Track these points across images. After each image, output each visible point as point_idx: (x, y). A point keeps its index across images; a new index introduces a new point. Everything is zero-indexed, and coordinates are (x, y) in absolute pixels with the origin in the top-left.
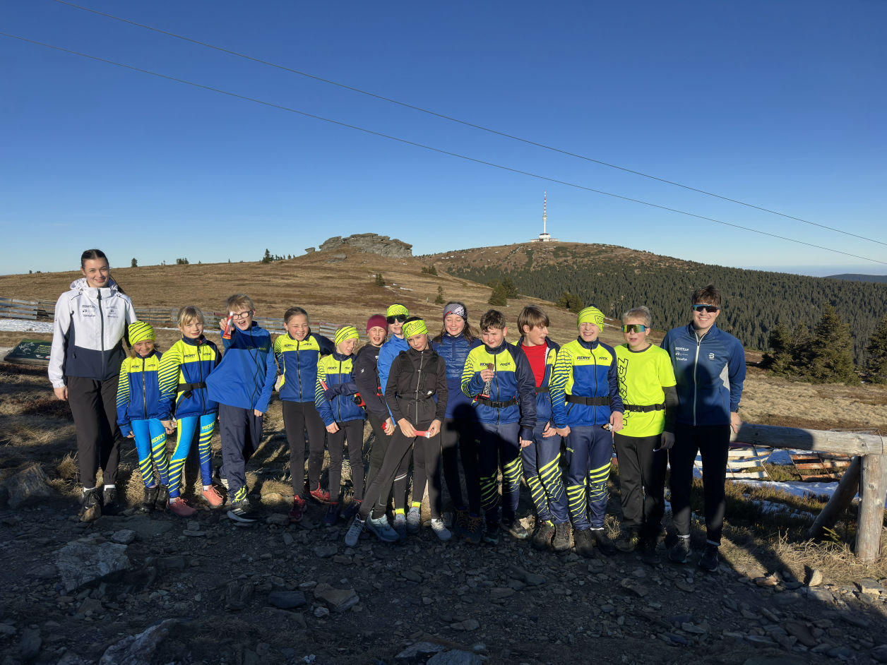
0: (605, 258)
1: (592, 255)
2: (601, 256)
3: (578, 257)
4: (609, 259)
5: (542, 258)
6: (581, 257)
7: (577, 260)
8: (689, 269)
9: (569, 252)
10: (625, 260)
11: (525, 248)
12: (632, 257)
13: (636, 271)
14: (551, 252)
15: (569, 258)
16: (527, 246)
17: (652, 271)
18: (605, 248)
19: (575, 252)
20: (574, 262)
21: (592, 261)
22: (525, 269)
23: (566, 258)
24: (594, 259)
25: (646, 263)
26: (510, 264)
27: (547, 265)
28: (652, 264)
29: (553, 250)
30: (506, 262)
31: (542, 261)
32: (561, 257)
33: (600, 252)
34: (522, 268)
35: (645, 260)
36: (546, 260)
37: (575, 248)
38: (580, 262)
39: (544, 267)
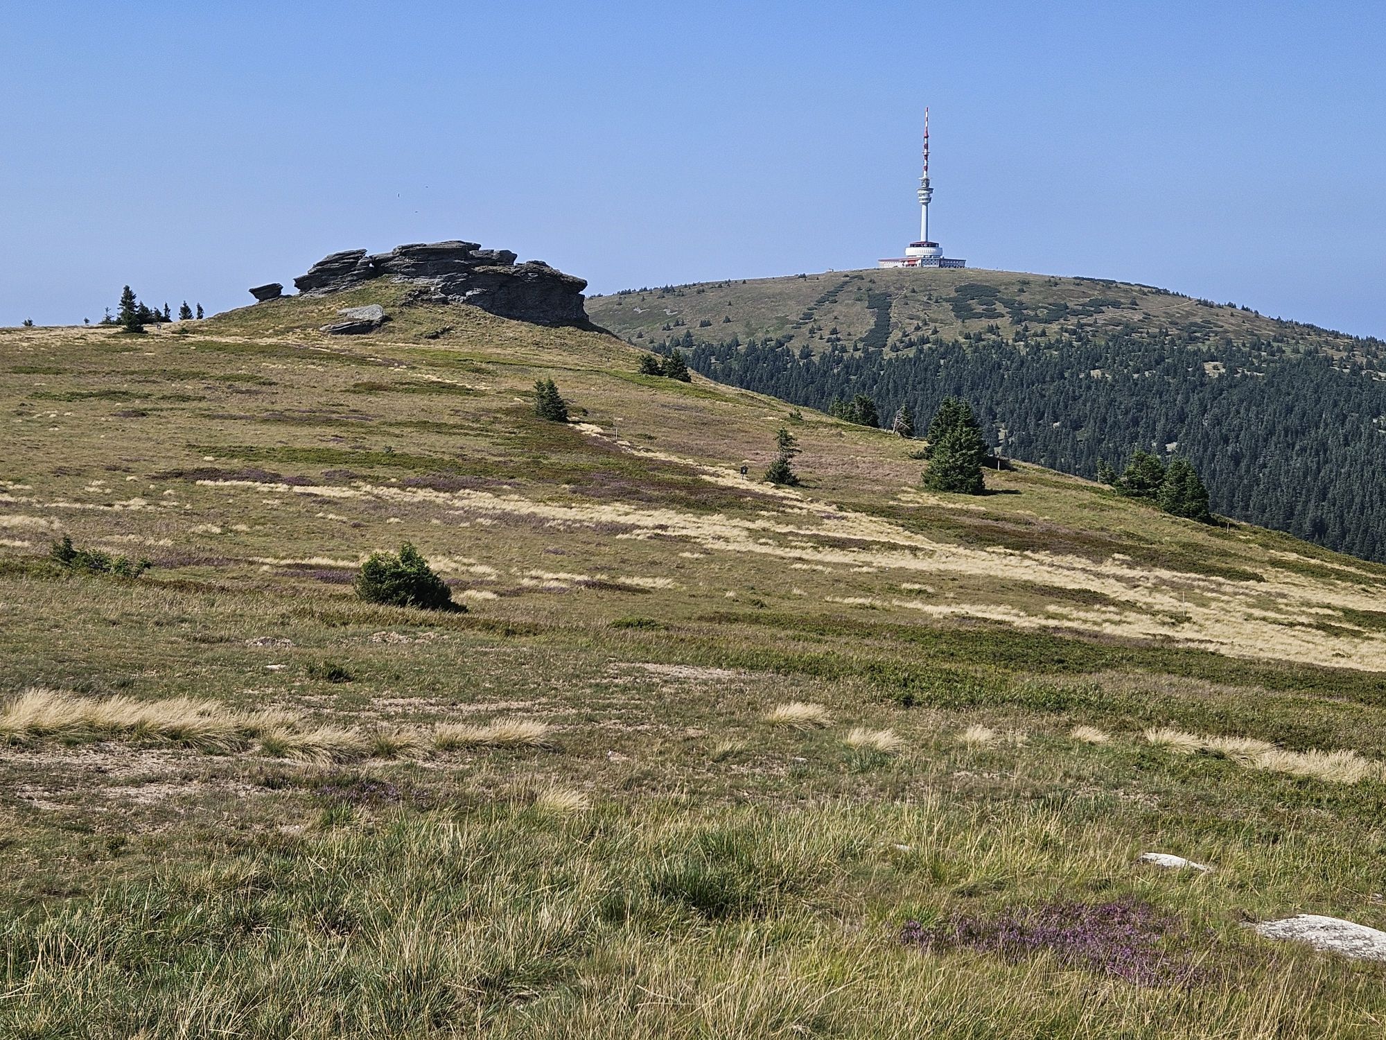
0: (1114, 323)
1: (1075, 313)
2: (1101, 319)
3: (1031, 319)
4: (1127, 326)
5: (918, 318)
6: (1040, 321)
7: (1026, 329)
8: (1370, 365)
9: (1001, 300)
10: (1174, 331)
11: (865, 285)
12: (1195, 324)
13: (1208, 367)
14: (947, 300)
15: (1004, 322)
16: (872, 281)
17: (1259, 370)
18: (1111, 295)
19: (1021, 303)
20: (1017, 333)
21: (1074, 332)
22: (865, 351)
23: (992, 322)
24: (1081, 326)
25: (1237, 343)
26: (817, 336)
27: (936, 342)
28: (1257, 346)
29: (953, 294)
30: (805, 330)
31: (918, 328)
32: (979, 316)
33: (1098, 306)
34: (856, 349)
35: (1235, 332)
36: (932, 325)
37: (1022, 291)
38: (1036, 335)
39: (926, 346)
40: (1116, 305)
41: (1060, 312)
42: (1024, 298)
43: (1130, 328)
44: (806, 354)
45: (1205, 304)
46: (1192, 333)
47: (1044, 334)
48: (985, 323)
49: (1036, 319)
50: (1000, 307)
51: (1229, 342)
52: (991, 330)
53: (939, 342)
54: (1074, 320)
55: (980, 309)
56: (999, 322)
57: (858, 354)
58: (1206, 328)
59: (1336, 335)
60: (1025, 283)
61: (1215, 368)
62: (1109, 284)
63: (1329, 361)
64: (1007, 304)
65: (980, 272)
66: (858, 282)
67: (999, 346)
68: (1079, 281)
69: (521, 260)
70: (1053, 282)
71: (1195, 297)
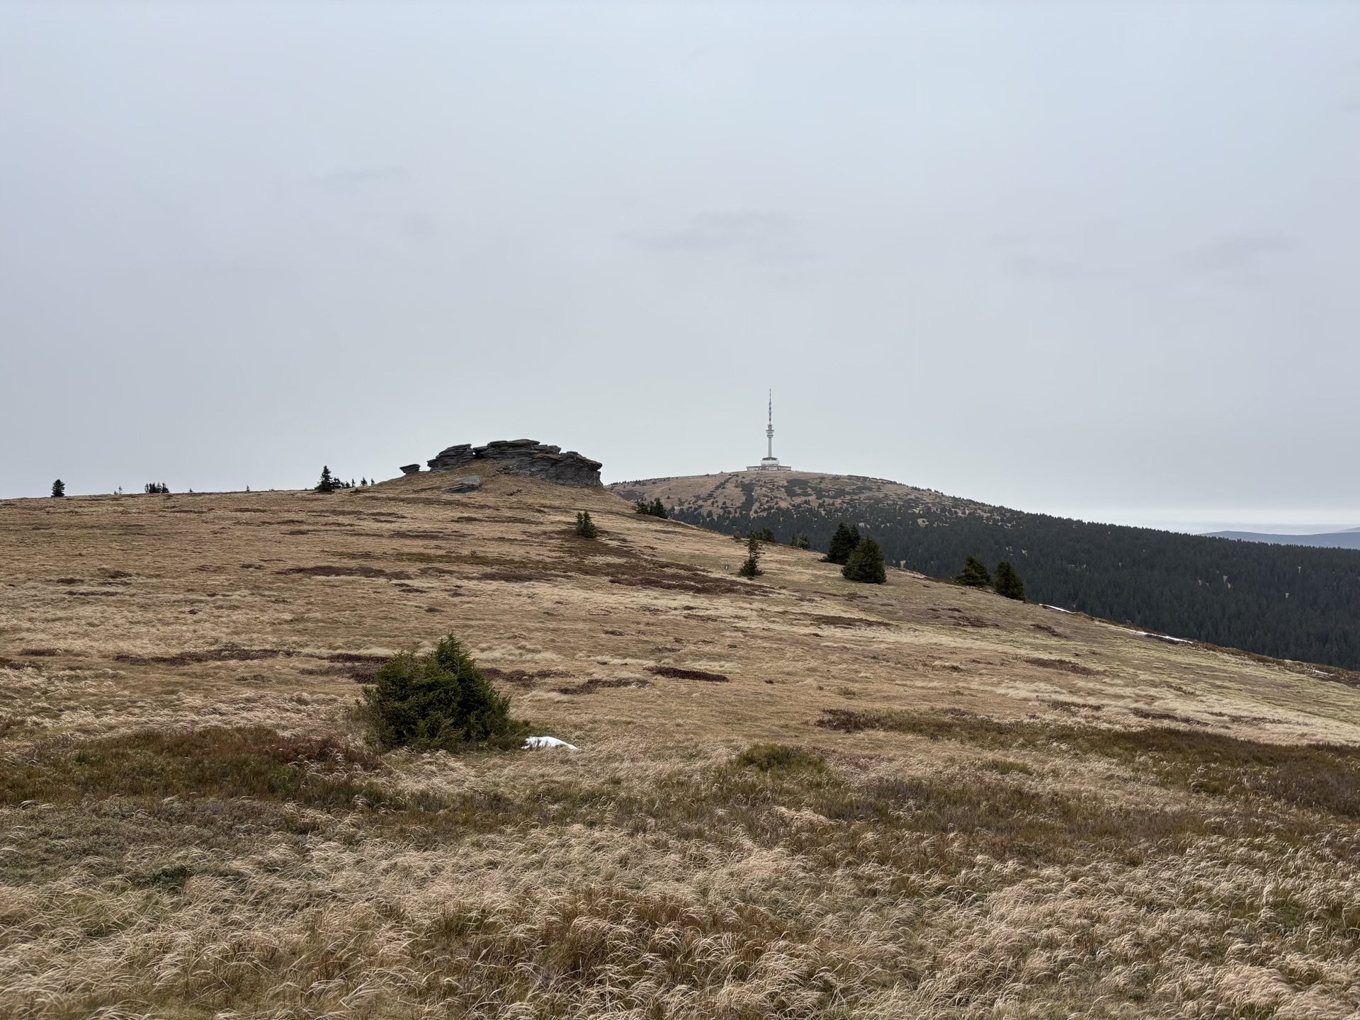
0: (869, 498)
1: (849, 493)
2: (862, 496)
3: (827, 497)
4: (876, 500)
5: (767, 496)
6: (831, 498)
7: (824, 502)
8: (1002, 520)
9: (810, 487)
10: (900, 503)
11: (740, 479)
12: (912, 499)
13: (920, 521)
14: (782, 487)
15: (812, 498)
16: (743, 478)
17: (946, 522)
18: (867, 484)
19: (821, 488)
20: (820, 504)
21: (848, 503)
22: (741, 513)
23: (806, 498)
24: (852, 500)
25: (934, 509)
26: (715, 505)
27: (777, 509)
28: (943, 510)
29: (786, 484)
30: (709, 502)
31: (767, 502)
32: (799, 495)
33: (860, 490)
34: (736, 512)
35: (932, 503)
36: (775, 500)
37: (821, 482)
38: (829, 505)
39: (772, 511)
40: (870, 489)
41: (841, 493)
42: (823, 486)
43: (878, 501)
44: (710, 514)
45: (916, 489)
46: (910, 503)
47: (833, 504)
48: (803, 498)
49: (829, 497)
50: (809, 490)
51: (930, 508)
52: (806, 502)
53: (779, 509)
54: (849, 497)
55: (799, 491)
56: (810, 498)
57: (737, 515)
58: (917, 501)
59: (983, 505)
60: (822, 478)
61: (923, 521)
62: (865, 479)
63: (981, 518)
64: (814, 489)
65: (800, 473)
66: (735, 478)
67: (810, 510)
68: (850, 477)
69: (563, 451)
70: (836, 478)
71: (910, 485)
